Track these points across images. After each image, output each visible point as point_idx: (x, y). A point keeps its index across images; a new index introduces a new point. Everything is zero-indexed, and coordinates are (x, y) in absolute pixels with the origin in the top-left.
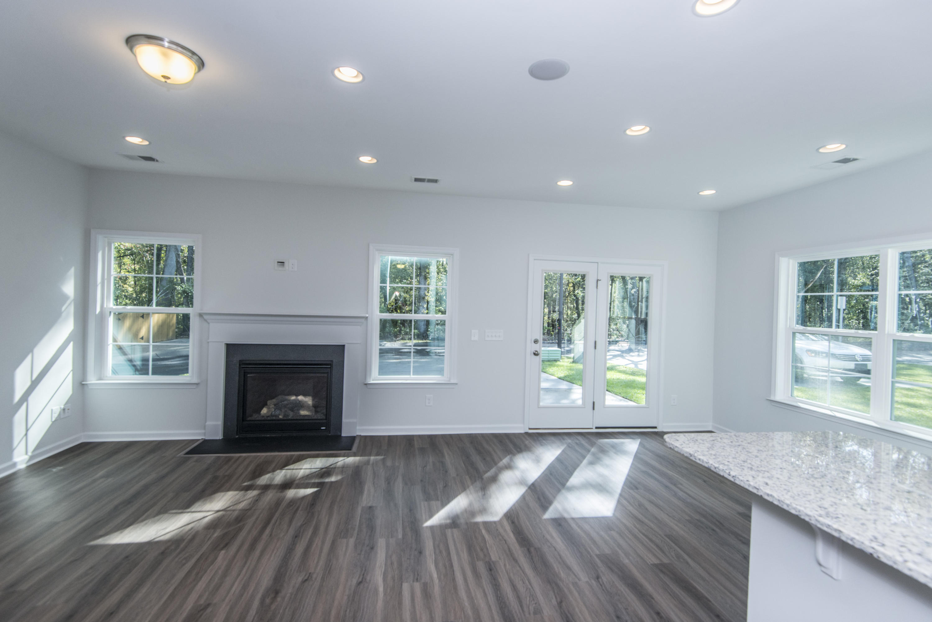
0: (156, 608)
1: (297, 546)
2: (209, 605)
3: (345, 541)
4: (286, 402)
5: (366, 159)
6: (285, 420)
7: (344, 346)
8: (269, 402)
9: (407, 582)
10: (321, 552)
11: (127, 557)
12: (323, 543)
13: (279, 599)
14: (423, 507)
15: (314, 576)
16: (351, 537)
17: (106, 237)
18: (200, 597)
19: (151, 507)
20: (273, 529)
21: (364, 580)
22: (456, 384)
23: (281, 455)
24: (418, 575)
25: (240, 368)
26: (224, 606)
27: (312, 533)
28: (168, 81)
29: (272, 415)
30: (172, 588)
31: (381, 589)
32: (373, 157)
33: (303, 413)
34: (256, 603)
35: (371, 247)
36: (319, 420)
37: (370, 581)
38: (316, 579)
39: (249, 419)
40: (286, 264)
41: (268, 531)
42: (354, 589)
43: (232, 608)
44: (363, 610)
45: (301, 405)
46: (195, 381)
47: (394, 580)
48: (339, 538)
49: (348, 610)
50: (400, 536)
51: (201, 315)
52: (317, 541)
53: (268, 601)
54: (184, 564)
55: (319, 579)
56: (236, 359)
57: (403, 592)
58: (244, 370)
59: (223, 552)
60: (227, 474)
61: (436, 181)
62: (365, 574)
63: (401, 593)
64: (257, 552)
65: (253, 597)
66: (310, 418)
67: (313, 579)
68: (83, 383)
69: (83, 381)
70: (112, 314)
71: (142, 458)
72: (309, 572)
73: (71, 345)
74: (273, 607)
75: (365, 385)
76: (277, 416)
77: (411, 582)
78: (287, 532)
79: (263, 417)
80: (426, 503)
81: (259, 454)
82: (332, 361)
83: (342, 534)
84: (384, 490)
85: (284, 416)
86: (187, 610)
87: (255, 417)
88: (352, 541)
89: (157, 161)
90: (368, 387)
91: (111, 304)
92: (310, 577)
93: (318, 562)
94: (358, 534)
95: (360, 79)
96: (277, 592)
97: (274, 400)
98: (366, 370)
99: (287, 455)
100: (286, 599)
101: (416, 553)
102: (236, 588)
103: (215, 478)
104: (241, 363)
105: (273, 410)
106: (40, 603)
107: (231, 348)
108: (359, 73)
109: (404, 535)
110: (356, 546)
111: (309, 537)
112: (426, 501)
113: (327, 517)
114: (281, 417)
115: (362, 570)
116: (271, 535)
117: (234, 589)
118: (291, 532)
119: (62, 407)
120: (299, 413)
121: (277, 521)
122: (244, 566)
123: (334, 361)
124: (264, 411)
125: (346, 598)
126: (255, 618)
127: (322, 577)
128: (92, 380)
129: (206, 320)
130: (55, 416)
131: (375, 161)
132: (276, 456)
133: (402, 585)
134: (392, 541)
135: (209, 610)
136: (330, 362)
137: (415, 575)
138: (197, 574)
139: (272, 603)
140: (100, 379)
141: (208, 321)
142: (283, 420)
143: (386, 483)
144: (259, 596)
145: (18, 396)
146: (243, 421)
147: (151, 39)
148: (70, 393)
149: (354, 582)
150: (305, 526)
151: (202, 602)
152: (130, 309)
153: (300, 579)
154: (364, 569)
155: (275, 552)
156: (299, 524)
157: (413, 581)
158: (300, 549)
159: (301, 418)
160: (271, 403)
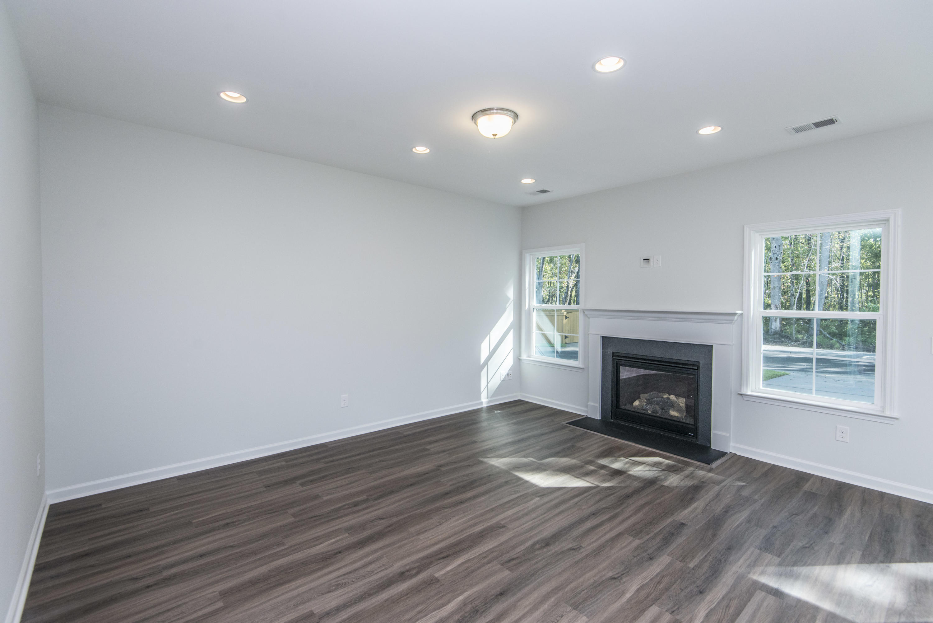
0: (481, 511)
1: (589, 521)
2: (505, 526)
3: (631, 538)
4: (658, 399)
5: (708, 130)
6: (653, 416)
7: (712, 346)
8: (642, 396)
9: (659, 607)
10: (603, 536)
11: (490, 475)
12: (611, 530)
13: (545, 550)
14: (749, 552)
15: (582, 550)
16: (639, 539)
17: (531, 255)
18: (505, 519)
19: (523, 451)
20: (581, 500)
21: (619, 578)
22: (897, 419)
23: (636, 446)
24: (678, 609)
25: (613, 360)
26: (511, 532)
27: (608, 518)
28: (496, 137)
29: (642, 409)
30: (496, 505)
31: (628, 595)
32: (716, 125)
33: (673, 413)
34: (530, 543)
35: (747, 230)
36: (687, 424)
37: (624, 583)
38: (582, 553)
39: (623, 407)
40: (651, 260)
41: (576, 500)
42: (604, 580)
43: (514, 537)
44: (597, 600)
45: (672, 405)
46: (581, 366)
47: (647, 597)
48: (628, 534)
49: (586, 591)
50: (691, 565)
51: (584, 311)
52: (607, 527)
53: (537, 546)
54: (512, 494)
55: (584, 554)
56: (610, 351)
57: (646, 612)
58: (617, 361)
59: (538, 499)
60: (583, 446)
61: (831, 122)
62: (625, 575)
63: (645, 611)
64: (558, 510)
65: (531, 537)
66: (678, 420)
67: (580, 552)
68: (519, 358)
69: (520, 357)
70: (535, 310)
71: (542, 418)
72: (581, 545)
73: (511, 332)
74: (537, 552)
75: (740, 396)
76: (646, 410)
77: (664, 610)
78: (590, 507)
79: (635, 408)
80: (757, 551)
81: (617, 439)
82: (699, 362)
83: (633, 533)
84: (714, 515)
85: (653, 412)
86: (492, 523)
87: (628, 407)
88: (637, 542)
89: (548, 191)
90: (745, 398)
91: (534, 303)
92: (578, 549)
93: (593, 543)
94: (648, 540)
95: (622, 63)
96: (547, 545)
97: (647, 395)
98: (742, 377)
99: (640, 448)
100: (549, 553)
101: (695, 590)
102: (527, 526)
103: (573, 446)
104: (614, 354)
105: (645, 404)
106: (442, 480)
107: (606, 341)
108: (621, 60)
109: (699, 566)
110: (637, 548)
111: (603, 519)
112: (761, 549)
113: (631, 513)
114: (649, 412)
115: (625, 570)
116: (576, 503)
117: (525, 525)
118: (593, 509)
119: (507, 372)
120: (669, 412)
121: (590, 495)
122: (542, 515)
123: (701, 362)
124: (636, 403)
125: (592, 581)
126: (521, 552)
127: (587, 555)
128: (524, 357)
129: (586, 315)
130: (503, 377)
131: (719, 129)
132: (631, 445)
133: (652, 605)
134: (679, 565)
135: (502, 530)
136: (695, 364)
137: (675, 606)
138: (514, 504)
139: (539, 549)
140: (529, 357)
141: (588, 316)
142: (651, 415)
143: (723, 510)
144: (535, 539)
145: (482, 361)
146: (617, 408)
147: (484, 111)
148: (512, 364)
149: (610, 574)
150: (607, 509)
151: (502, 523)
152: (544, 306)
153: (570, 546)
154: (627, 570)
155: (569, 517)
156: (604, 506)
157: (667, 611)
158: (589, 524)
159: (670, 418)
160: (644, 397)
